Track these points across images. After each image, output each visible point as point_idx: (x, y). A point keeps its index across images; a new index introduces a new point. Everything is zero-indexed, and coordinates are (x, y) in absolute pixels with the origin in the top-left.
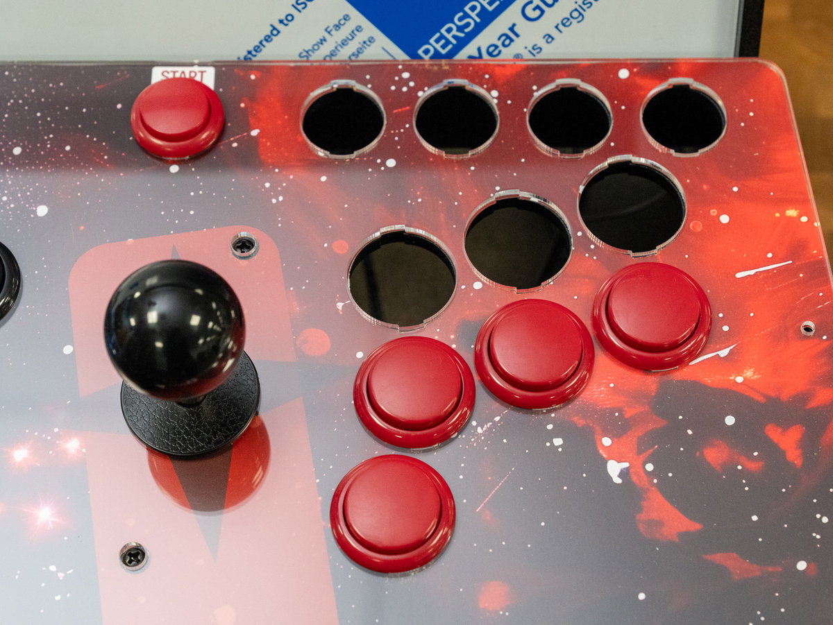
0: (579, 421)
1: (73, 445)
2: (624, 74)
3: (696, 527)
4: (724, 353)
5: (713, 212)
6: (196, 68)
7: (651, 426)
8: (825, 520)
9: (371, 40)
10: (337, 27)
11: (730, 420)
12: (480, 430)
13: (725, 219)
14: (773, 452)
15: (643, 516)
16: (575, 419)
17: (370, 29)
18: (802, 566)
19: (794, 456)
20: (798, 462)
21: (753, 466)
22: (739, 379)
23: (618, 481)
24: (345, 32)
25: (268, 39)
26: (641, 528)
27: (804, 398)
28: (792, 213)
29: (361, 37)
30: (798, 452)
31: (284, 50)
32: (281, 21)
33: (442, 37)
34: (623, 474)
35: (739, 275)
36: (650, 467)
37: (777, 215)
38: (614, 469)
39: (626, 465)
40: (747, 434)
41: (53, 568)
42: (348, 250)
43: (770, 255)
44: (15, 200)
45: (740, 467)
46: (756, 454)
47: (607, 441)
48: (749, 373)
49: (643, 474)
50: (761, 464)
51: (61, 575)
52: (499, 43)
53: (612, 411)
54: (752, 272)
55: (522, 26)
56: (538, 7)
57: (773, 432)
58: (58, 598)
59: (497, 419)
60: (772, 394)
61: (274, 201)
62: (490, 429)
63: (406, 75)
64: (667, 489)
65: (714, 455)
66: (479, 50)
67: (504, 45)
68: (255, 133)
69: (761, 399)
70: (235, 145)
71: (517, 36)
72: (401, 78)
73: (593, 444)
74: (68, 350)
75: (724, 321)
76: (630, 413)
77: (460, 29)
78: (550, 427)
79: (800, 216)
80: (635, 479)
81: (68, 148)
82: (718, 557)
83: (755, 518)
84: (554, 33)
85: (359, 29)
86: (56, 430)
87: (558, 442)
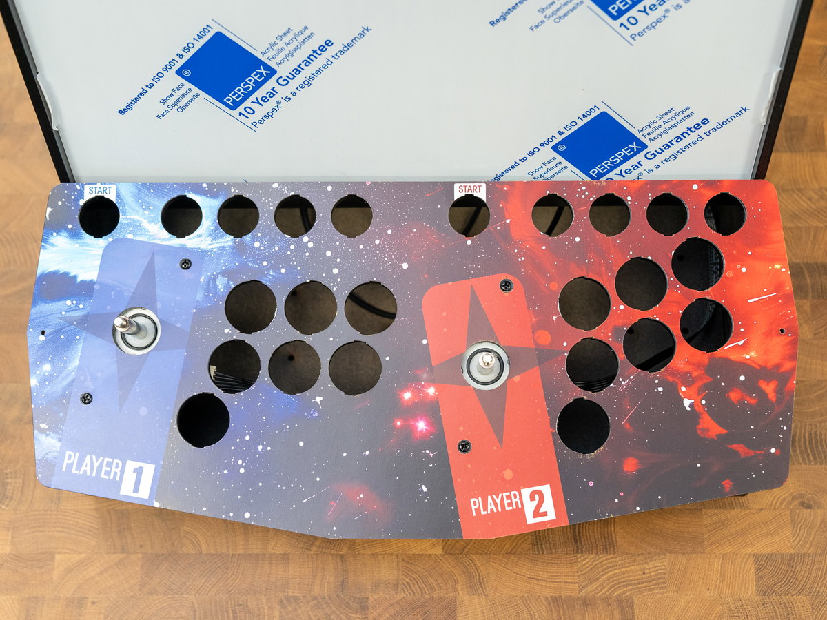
0: (671, 379)
1: (431, 391)
2: (695, 187)
3: (725, 431)
4: (741, 343)
5: (738, 266)
6: (476, 184)
7: (705, 381)
8: (785, 428)
9: (566, 167)
10: (549, 162)
11: (742, 378)
12: (623, 383)
13: (744, 270)
14: (762, 394)
15: (700, 427)
16: (669, 377)
17: (565, 163)
18: (773, 450)
19: (772, 396)
20: (774, 399)
21: (752, 401)
22: (748, 357)
23: (688, 409)
24: (553, 164)
25: (513, 167)
26: (699, 432)
27: (778, 366)
28: (777, 266)
29: (560, 166)
30: (774, 394)
31: (520, 174)
32: (520, 160)
33: (602, 166)
34: (691, 406)
35: (750, 301)
36: (703, 402)
37: (770, 267)
38: (687, 403)
39: (692, 401)
40: (751, 386)
41: (427, 451)
42: (557, 287)
43: (765, 290)
44: (391, 260)
45: (746, 402)
46: (754, 395)
47: (683, 389)
48: (752, 354)
49: (700, 405)
50: (757, 400)
51: (431, 455)
52: (632, 169)
53: (686, 373)
54: (756, 299)
55: (644, 161)
56: (653, 154)
57: (763, 385)
58: (431, 466)
59: (632, 377)
60: (763, 364)
61: (520, 260)
62: (628, 383)
63: (584, 188)
64: (711, 413)
65: (734, 396)
66: (621, 171)
67: (634, 169)
68: (508, 221)
69: (758, 368)
70: (498, 228)
71: (641, 165)
72: (581, 190)
73: (677, 390)
74: (425, 342)
75: (741, 326)
76: (695, 374)
77: (611, 163)
78: (657, 381)
79: (782, 268)
80: (696, 408)
81: (415, 230)
82: (734, 446)
83: (752, 427)
84: (661, 164)
85: (560, 163)
86: (423, 383)
87: (660, 389)
